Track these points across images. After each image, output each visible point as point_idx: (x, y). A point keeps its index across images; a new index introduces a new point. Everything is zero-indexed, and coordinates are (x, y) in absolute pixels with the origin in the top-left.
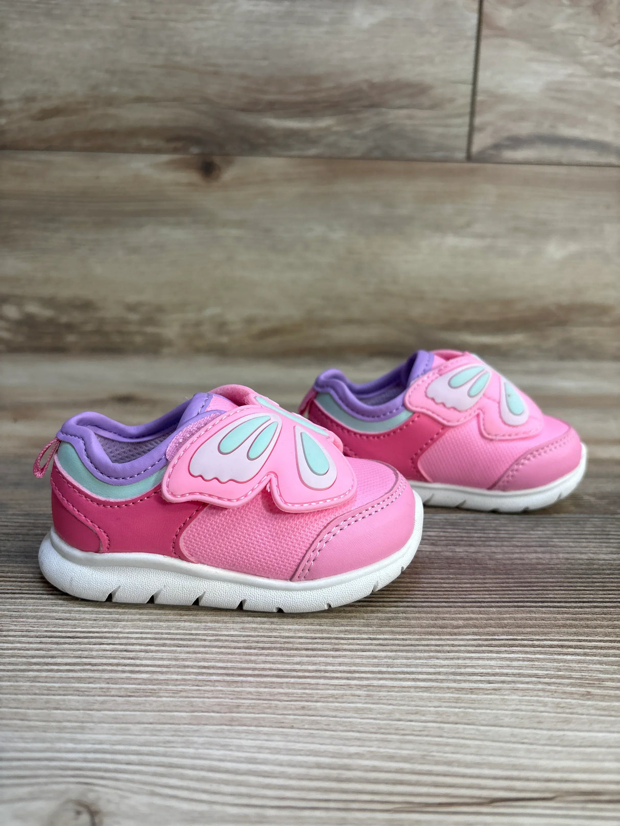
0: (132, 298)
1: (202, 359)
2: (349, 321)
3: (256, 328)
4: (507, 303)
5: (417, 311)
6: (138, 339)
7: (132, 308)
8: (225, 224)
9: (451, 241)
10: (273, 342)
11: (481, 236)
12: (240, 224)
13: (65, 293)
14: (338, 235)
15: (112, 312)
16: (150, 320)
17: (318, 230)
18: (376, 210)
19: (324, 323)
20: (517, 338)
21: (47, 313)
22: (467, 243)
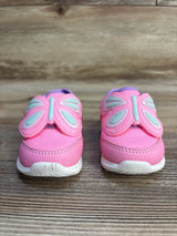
0: (36, 60)
2: (111, 66)
3: (78, 70)
4: (167, 59)
5: (135, 62)
6: (39, 74)
7: (36, 63)
9: (148, 36)
10: (84, 74)
11: (159, 35)
12: (72, 32)
13: (13, 59)
14: (107, 35)
15: (30, 65)
16: (42, 67)
17: (101, 34)
18: (121, 25)
19: (103, 67)
20: (170, 72)
21: (8, 66)
22: (155, 37)
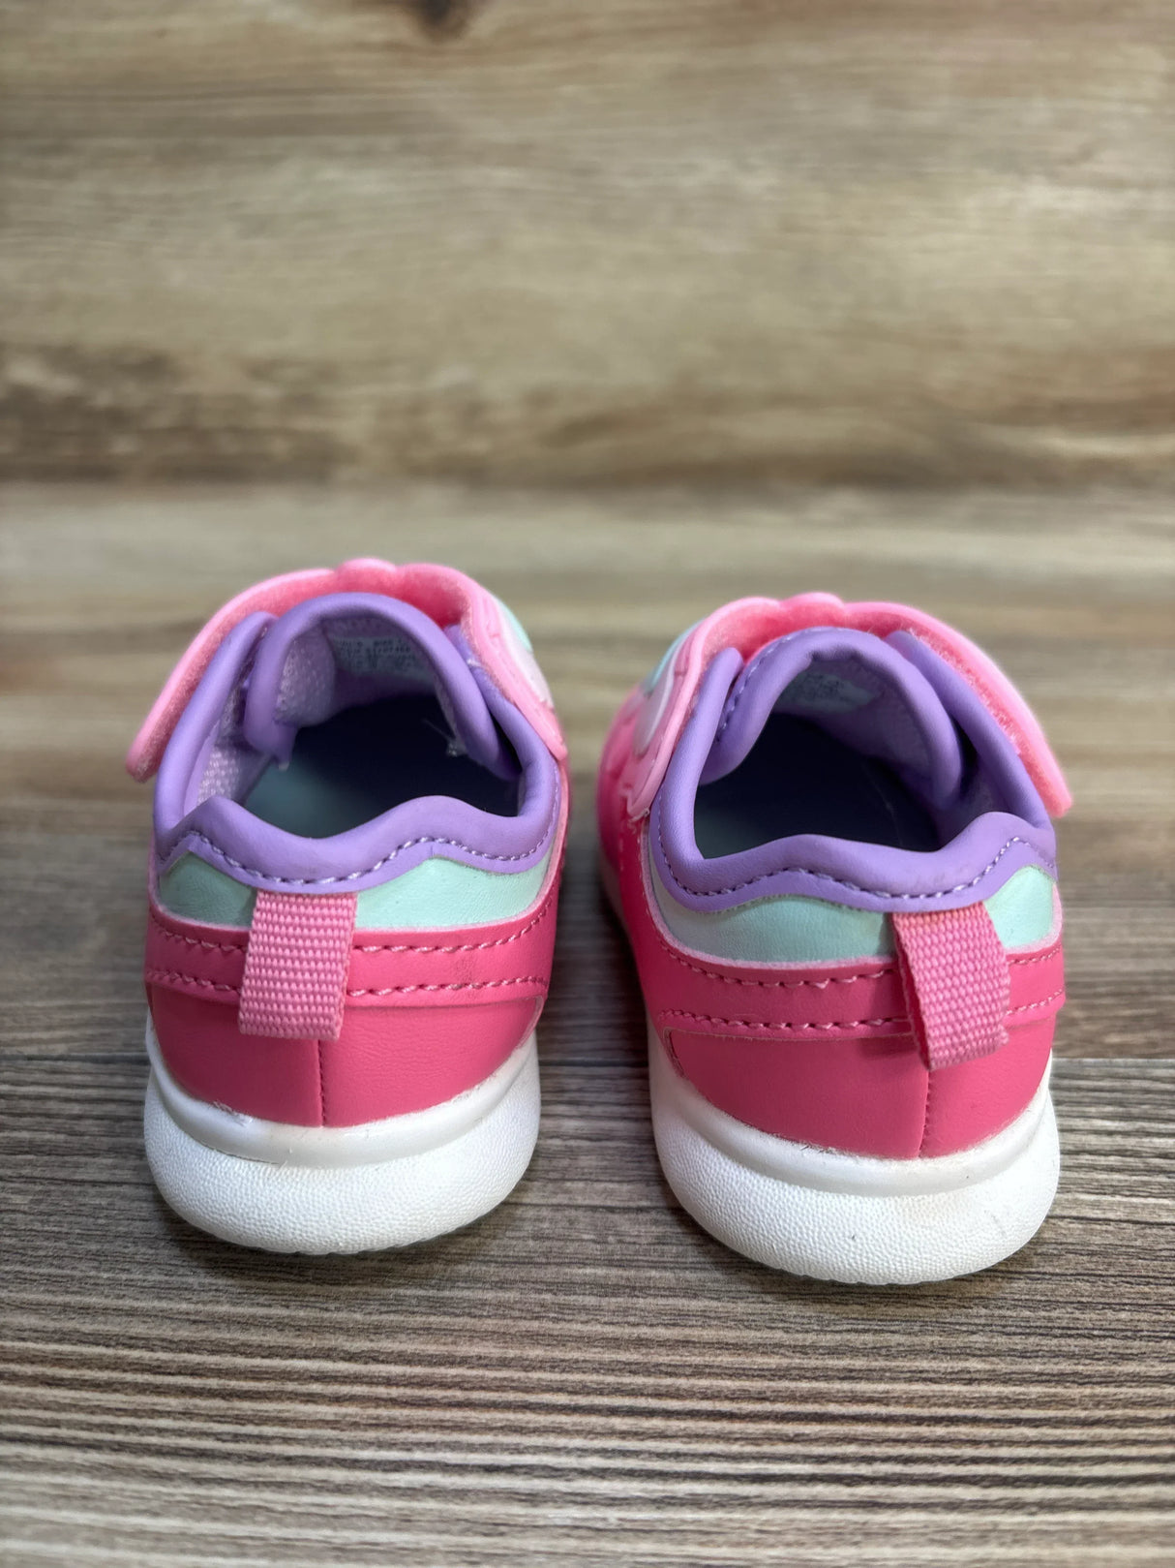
0: (260, 347)
1: (431, 498)
2: (780, 399)
3: (556, 415)
5: (943, 375)
6: (279, 447)
7: (261, 370)
8: (481, 155)
9: (1040, 195)
10: (593, 451)
11: (1117, 184)
12: (519, 154)
13: (102, 333)
14: (758, 182)
16: (303, 400)
17: (711, 169)
18: (858, 114)
19: (718, 403)
21: (60, 384)
22: (1080, 201)
